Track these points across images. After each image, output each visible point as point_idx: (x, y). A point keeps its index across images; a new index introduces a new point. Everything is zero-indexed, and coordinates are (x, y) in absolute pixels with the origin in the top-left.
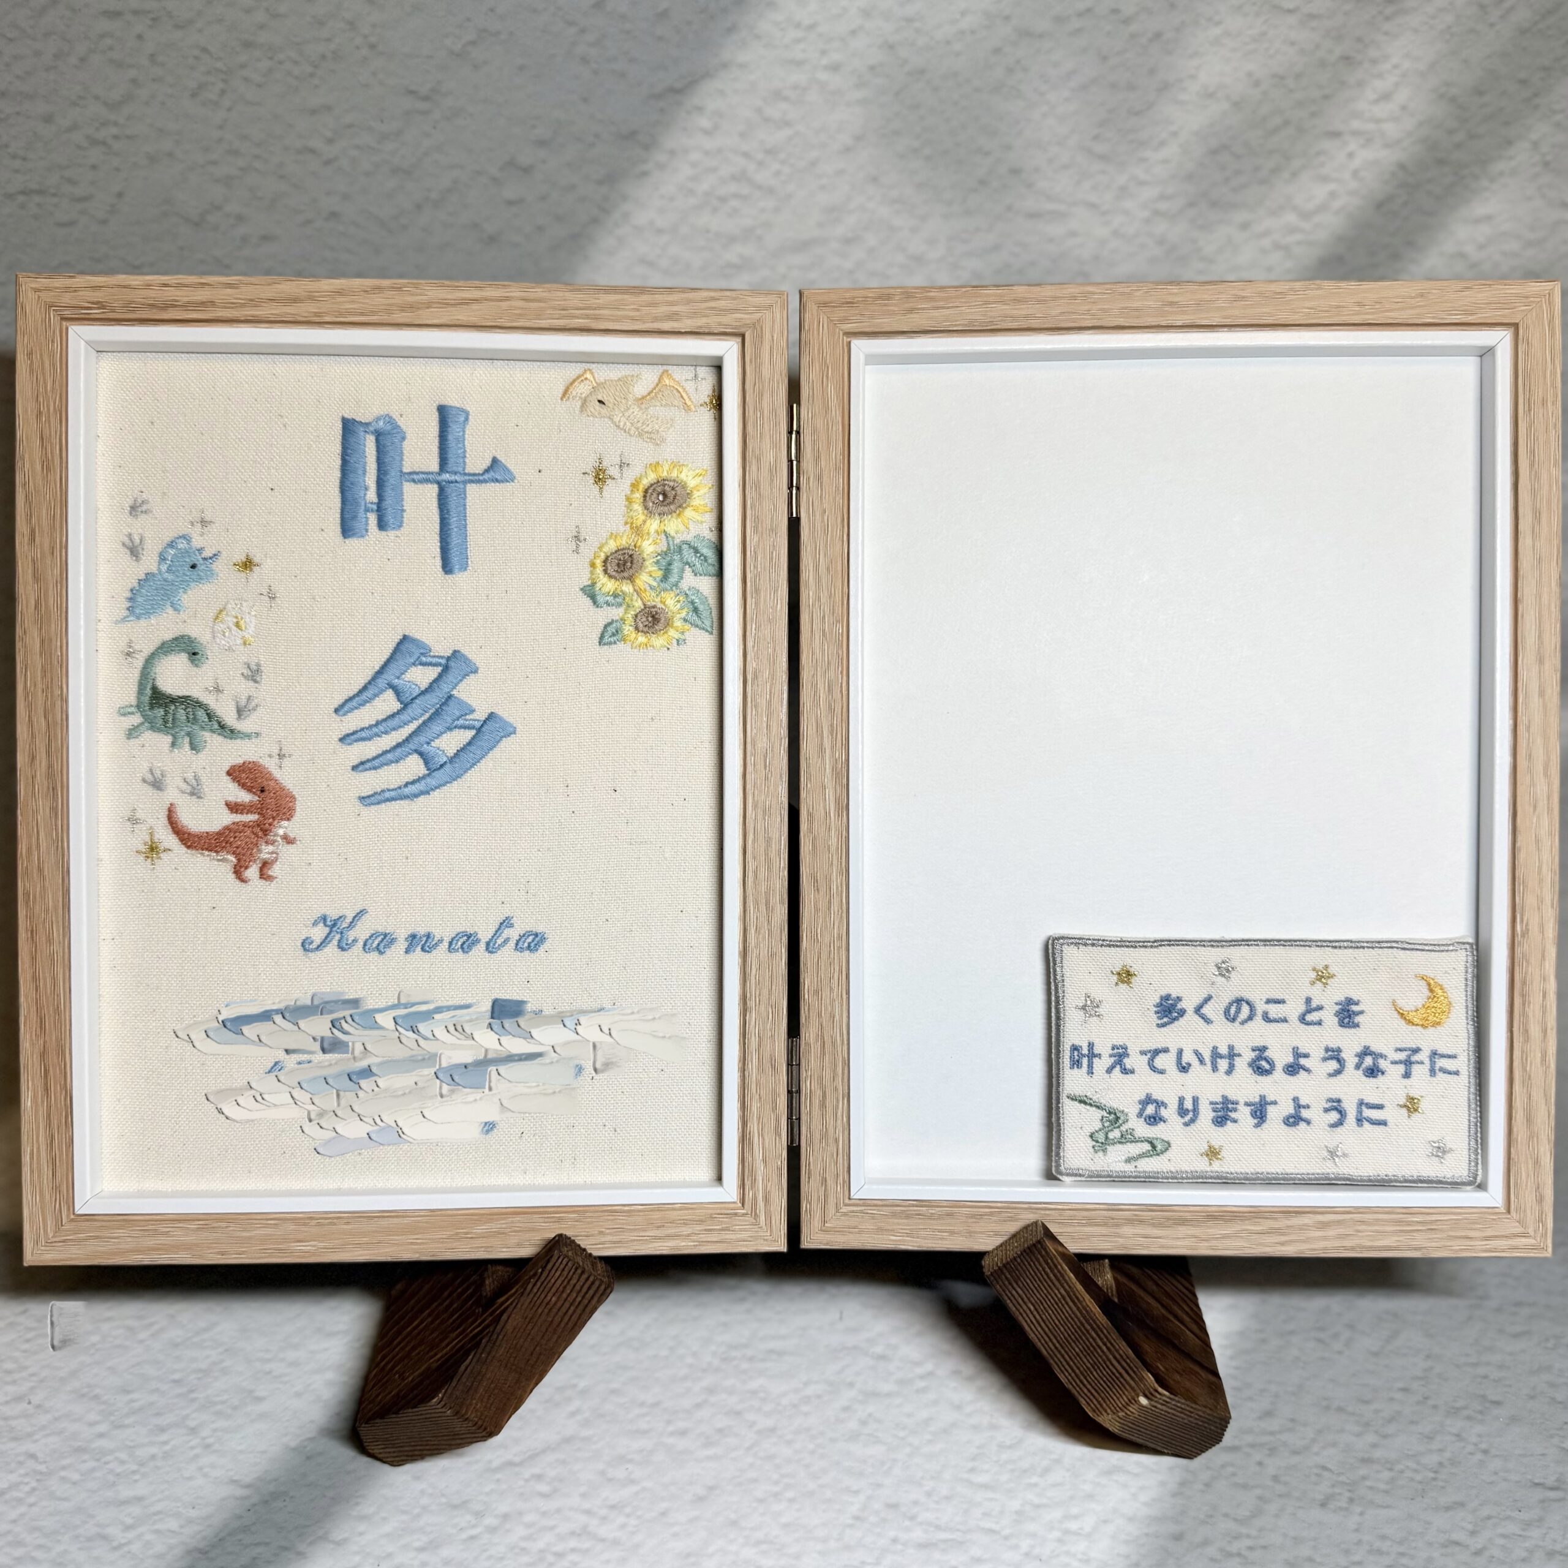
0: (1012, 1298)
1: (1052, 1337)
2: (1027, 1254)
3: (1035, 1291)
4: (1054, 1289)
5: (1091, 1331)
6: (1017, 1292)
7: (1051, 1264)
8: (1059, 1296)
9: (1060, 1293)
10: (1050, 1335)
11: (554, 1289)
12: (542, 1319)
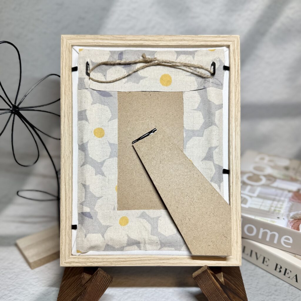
2: (203, 273)
6: (200, 282)
11: (98, 281)
12: (96, 289)
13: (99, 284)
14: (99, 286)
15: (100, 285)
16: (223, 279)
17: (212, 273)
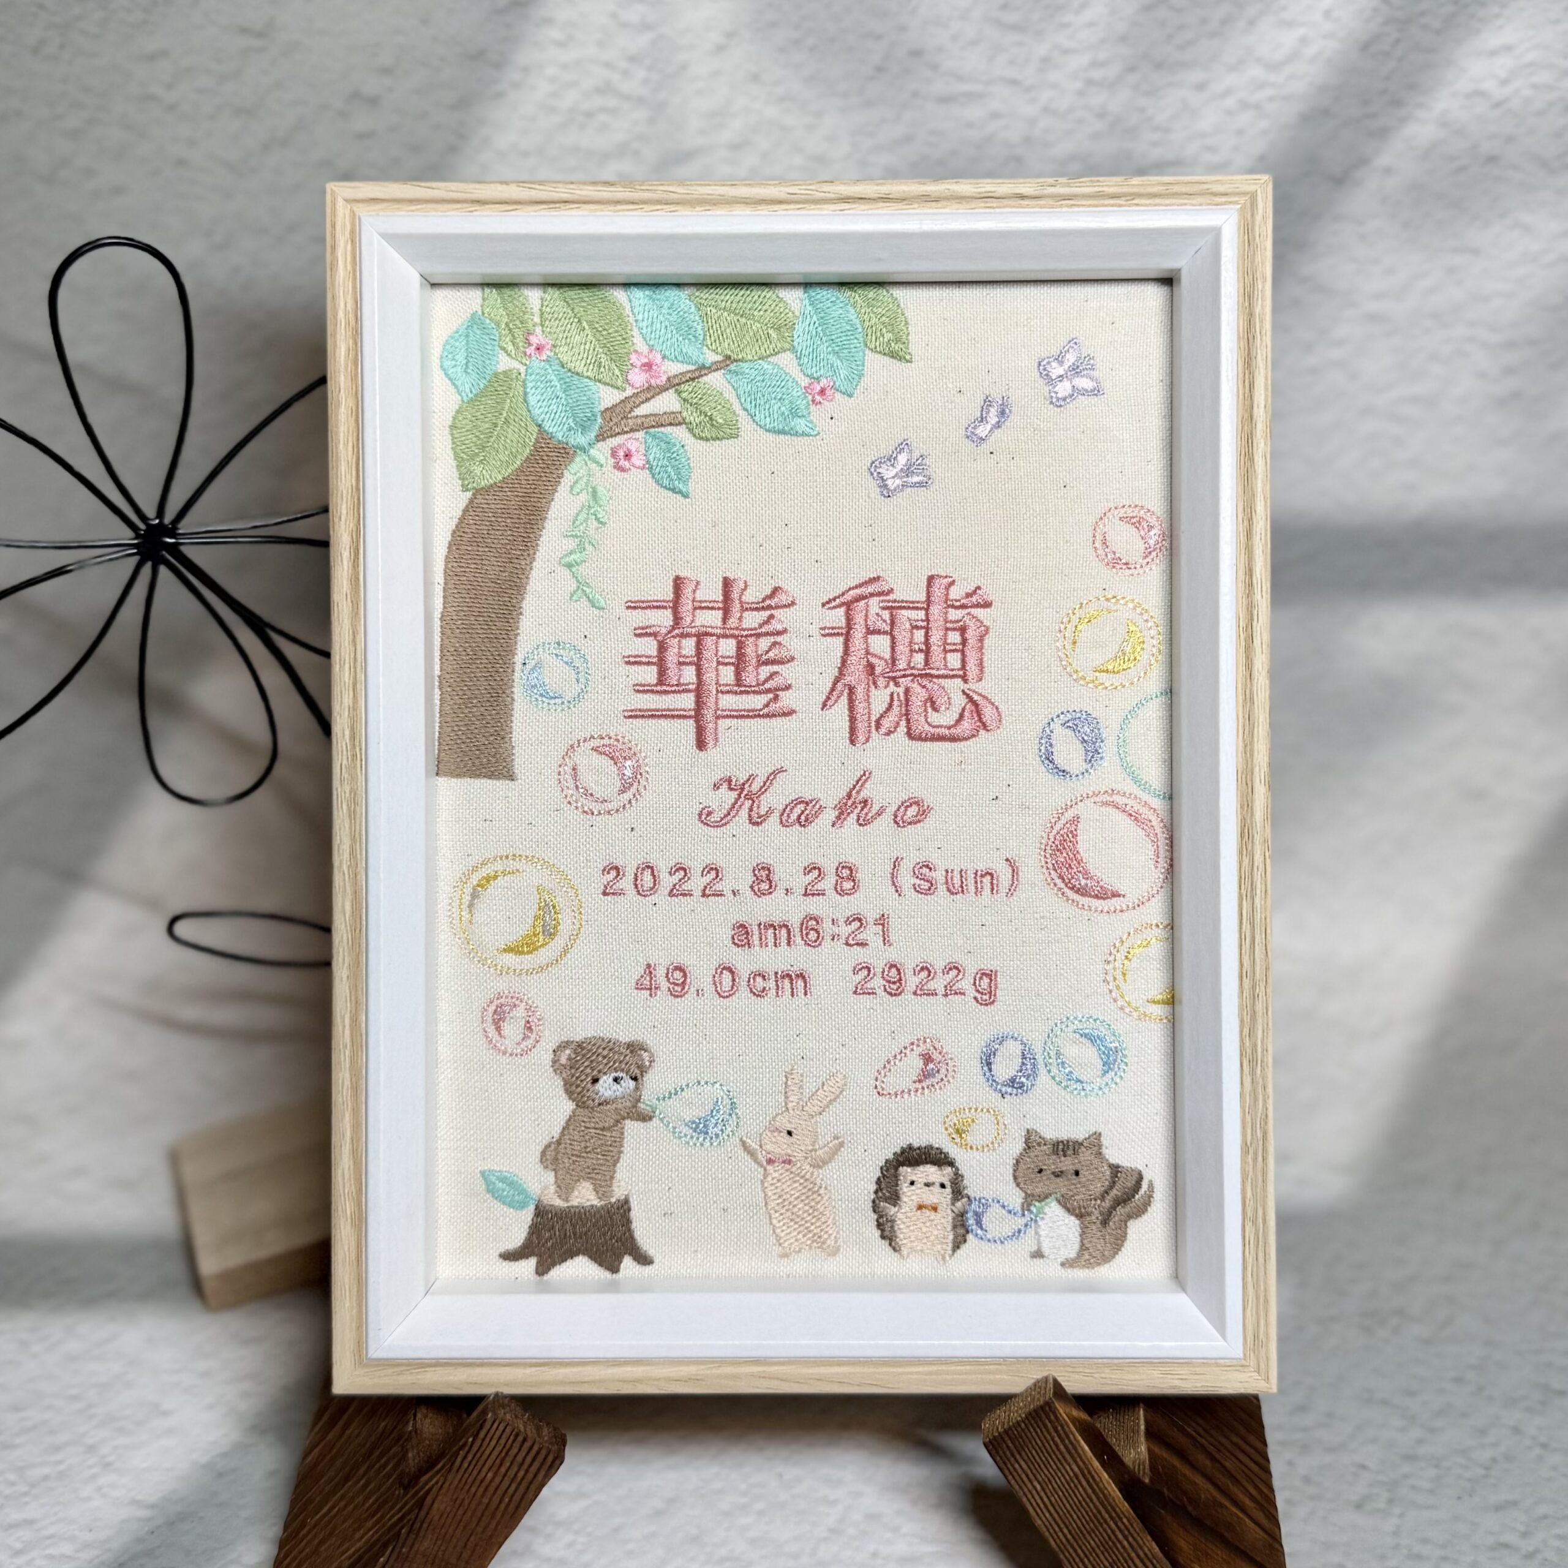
0: (1015, 1474)
1: (1062, 1526)
2: (1033, 1418)
3: (1042, 1466)
4: (1065, 1464)
5: (1109, 1520)
6: (1021, 1466)
7: (1061, 1432)
8: (1071, 1474)
9: (1072, 1469)
10: (1060, 1522)
11: (489, 1465)
12: (474, 1503)
13: (495, 1474)
14: (491, 1490)
15: (497, 1480)
16: (1143, 1448)
17: (1074, 1420)
